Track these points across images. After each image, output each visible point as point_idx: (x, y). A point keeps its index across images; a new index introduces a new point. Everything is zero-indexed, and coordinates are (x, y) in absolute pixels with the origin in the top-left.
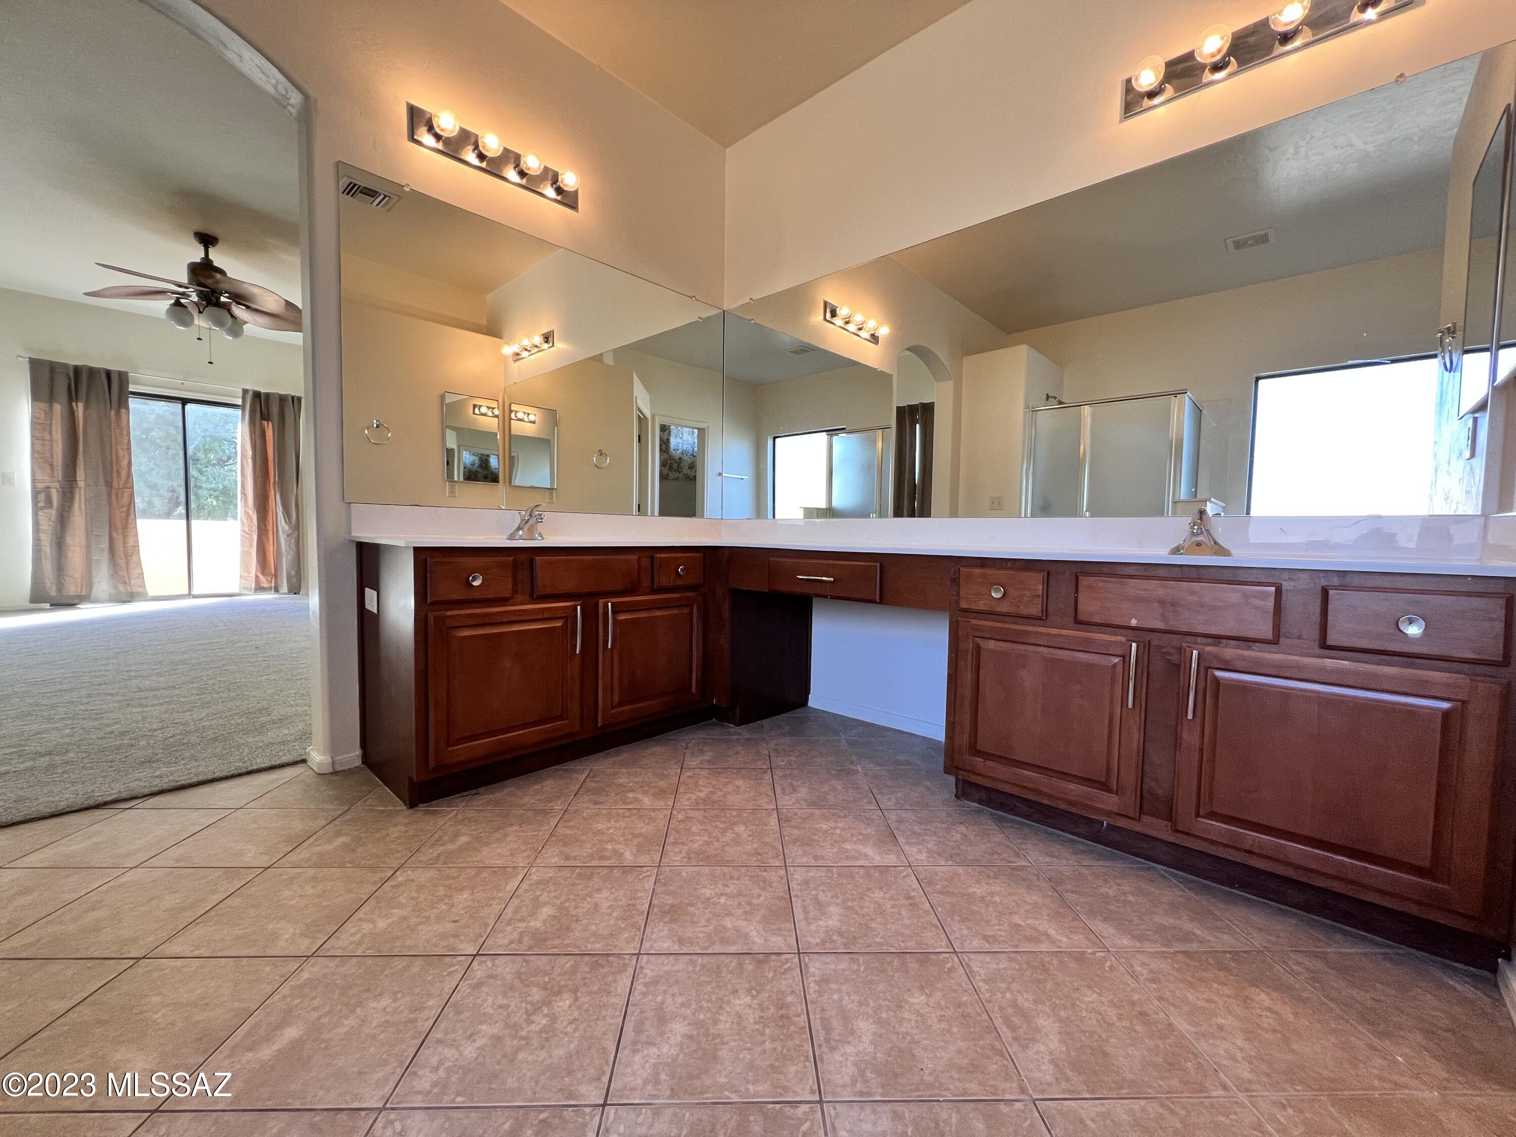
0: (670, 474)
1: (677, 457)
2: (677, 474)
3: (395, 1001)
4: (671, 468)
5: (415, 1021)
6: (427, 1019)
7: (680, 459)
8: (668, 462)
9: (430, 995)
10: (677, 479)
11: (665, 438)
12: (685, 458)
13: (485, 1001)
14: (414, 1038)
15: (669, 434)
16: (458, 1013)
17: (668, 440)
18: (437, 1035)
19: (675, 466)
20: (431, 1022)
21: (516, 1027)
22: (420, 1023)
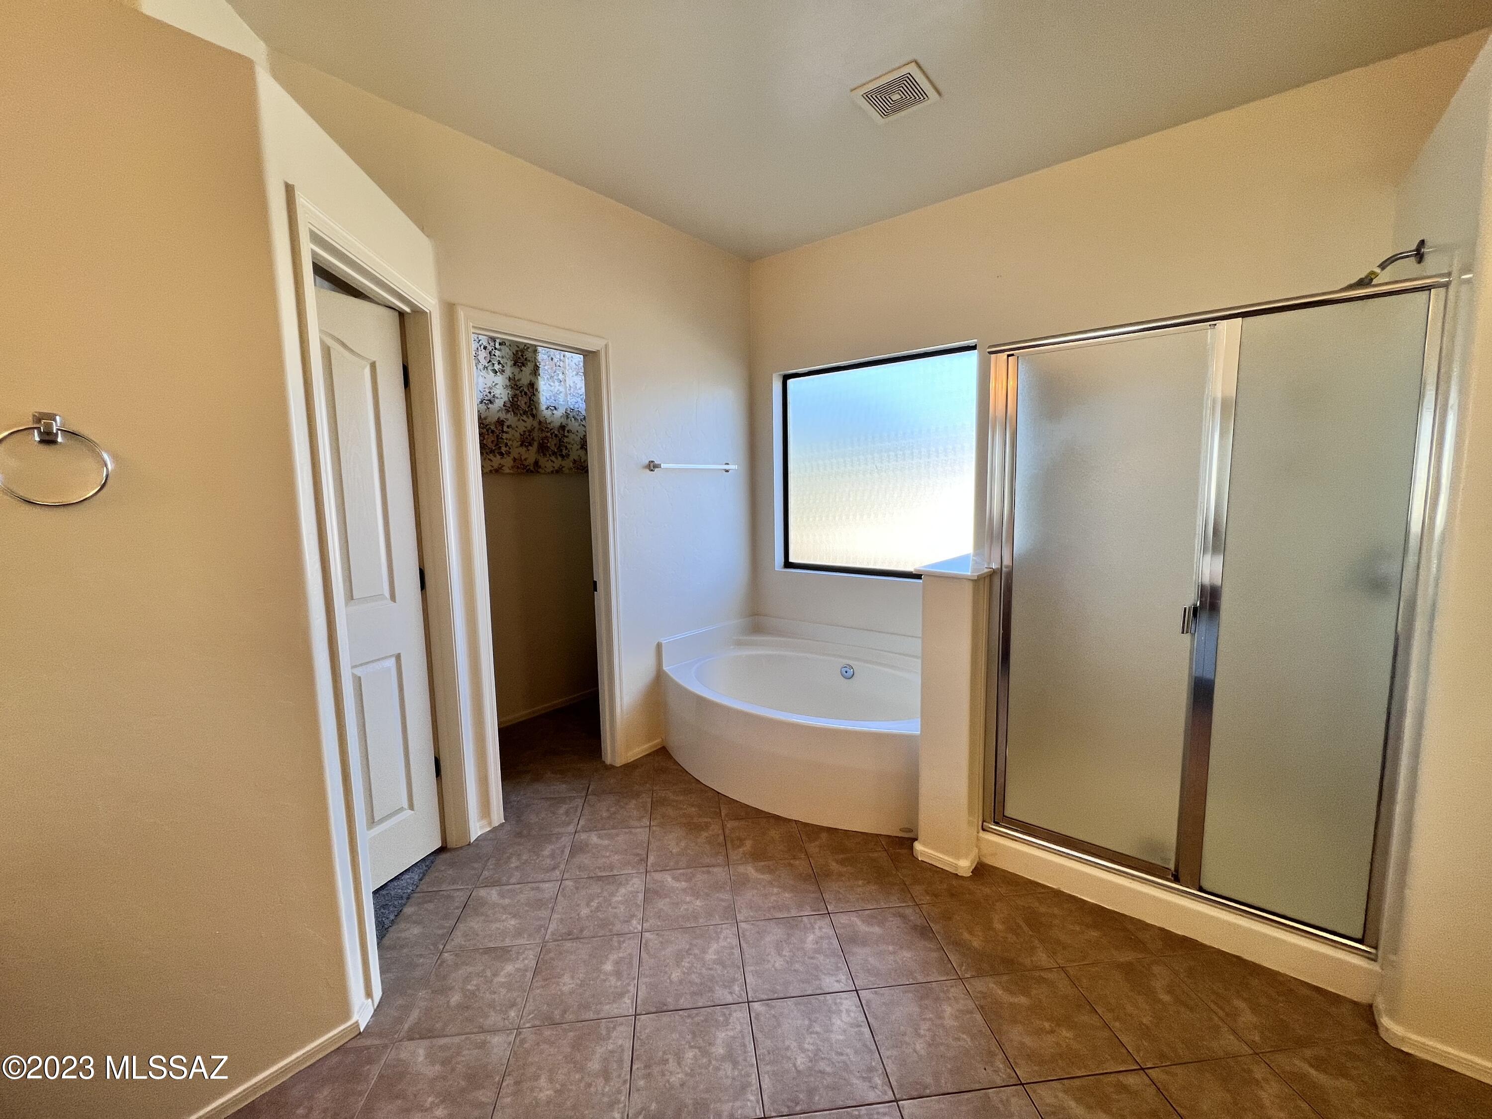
0: (543, 461)
1: (557, 424)
2: (558, 462)
4: (543, 448)
7: (562, 427)
8: (536, 434)
10: (559, 471)
11: (525, 381)
12: (573, 425)
15: (536, 371)
17: (532, 386)
19: (552, 444)
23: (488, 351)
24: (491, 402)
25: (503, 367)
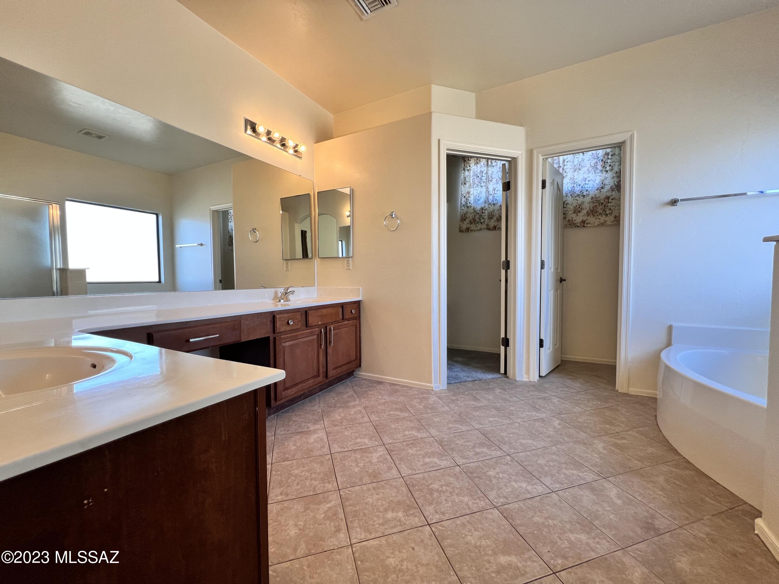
3: (466, 535)
5: (468, 521)
6: (465, 518)
9: (457, 525)
13: (447, 507)
14: (474, 517)
16: (457, 511)
18: (468, 512)
20: (465, 516)
21: (451, 493)
22: (468, 519)
23: (603, 162)
24: (602, 188)
25: (612, 167)
